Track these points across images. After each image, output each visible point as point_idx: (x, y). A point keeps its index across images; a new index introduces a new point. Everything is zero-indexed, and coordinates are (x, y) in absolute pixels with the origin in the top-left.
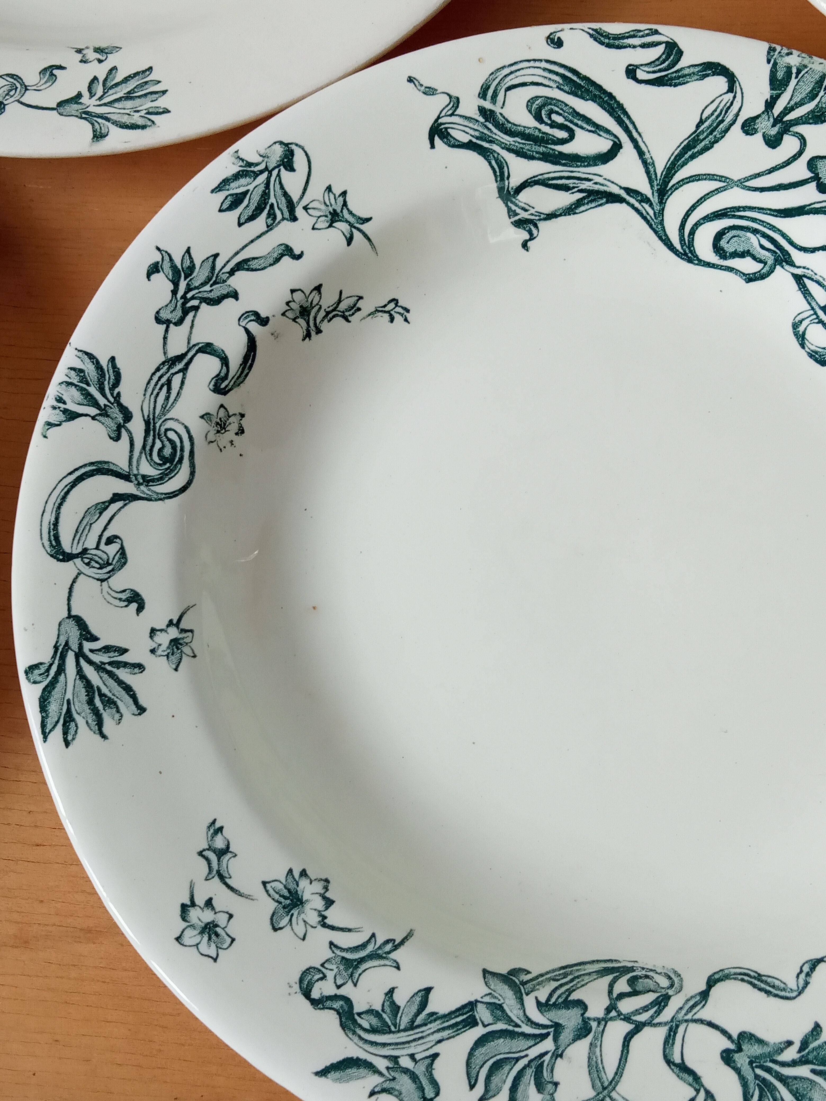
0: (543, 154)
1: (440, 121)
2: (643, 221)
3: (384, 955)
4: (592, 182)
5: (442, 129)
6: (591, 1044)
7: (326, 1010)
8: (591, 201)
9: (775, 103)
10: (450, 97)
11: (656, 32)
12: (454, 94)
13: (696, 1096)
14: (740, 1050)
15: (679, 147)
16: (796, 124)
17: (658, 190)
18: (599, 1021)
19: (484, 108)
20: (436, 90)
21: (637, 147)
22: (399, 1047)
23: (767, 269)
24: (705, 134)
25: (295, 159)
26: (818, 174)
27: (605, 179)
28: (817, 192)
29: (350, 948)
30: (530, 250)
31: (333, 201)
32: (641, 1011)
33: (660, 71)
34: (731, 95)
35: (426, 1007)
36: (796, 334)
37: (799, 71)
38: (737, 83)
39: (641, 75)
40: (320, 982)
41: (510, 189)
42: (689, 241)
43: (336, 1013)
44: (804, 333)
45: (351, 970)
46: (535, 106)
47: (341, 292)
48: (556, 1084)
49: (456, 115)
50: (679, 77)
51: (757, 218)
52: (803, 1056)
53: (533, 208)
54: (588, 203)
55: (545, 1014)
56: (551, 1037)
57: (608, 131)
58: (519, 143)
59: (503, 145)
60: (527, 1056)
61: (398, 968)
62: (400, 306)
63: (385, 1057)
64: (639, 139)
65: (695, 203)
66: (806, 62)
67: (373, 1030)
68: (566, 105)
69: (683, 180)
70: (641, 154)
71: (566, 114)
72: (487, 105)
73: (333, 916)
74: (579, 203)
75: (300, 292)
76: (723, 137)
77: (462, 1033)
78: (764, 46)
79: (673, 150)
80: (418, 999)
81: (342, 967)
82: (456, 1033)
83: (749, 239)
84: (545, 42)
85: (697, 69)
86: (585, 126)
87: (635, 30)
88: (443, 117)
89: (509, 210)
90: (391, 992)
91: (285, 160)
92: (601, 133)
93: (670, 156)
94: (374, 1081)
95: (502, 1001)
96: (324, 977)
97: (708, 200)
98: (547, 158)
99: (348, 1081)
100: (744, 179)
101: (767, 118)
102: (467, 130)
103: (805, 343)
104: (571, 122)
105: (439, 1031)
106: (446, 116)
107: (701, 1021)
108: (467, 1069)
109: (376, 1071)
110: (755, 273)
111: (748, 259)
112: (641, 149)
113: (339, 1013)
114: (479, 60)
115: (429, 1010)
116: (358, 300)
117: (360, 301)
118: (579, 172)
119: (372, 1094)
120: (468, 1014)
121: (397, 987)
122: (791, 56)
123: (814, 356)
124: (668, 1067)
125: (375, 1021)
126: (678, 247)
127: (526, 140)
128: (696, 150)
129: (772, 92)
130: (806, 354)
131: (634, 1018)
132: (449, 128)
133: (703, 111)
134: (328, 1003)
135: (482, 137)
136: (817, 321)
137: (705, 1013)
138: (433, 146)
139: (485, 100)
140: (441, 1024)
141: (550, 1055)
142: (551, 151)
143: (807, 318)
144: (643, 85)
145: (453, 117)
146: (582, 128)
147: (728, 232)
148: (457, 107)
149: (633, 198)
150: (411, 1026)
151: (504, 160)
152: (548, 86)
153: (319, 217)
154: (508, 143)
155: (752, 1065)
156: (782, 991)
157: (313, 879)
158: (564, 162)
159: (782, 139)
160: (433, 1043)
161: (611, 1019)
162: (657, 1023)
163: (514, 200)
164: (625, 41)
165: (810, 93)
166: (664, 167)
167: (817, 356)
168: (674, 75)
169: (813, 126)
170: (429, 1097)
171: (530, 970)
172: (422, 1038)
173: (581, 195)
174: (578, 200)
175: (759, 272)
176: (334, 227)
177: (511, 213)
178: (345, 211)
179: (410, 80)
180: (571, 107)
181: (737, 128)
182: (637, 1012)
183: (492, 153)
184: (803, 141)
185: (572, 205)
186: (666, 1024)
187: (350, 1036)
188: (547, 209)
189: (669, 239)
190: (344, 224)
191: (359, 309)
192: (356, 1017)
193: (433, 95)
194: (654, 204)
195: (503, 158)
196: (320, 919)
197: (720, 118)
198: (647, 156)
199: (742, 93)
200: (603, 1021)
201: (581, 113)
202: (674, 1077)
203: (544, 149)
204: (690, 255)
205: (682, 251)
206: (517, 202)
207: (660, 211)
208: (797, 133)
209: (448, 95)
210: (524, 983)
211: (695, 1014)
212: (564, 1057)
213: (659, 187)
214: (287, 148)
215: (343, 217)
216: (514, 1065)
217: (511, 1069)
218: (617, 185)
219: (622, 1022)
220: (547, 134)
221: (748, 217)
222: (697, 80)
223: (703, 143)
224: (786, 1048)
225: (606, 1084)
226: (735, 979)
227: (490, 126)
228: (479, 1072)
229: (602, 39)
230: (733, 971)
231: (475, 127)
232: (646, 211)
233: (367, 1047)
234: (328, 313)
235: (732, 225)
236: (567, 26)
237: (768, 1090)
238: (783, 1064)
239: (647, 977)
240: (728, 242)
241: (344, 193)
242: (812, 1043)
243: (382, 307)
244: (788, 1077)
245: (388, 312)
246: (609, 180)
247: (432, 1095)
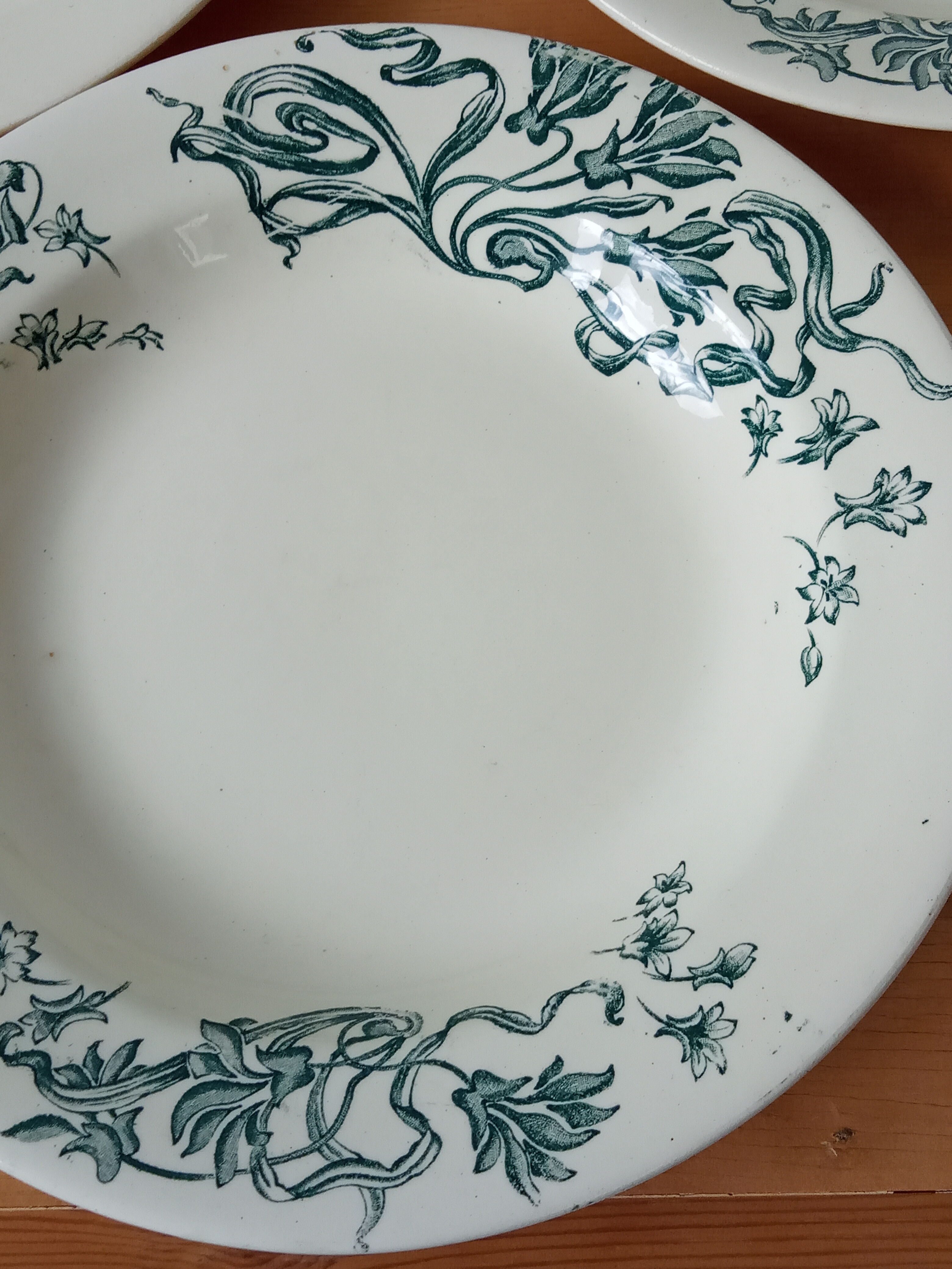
0: (295, 162)
1: (183, 133)
2: (410, 230)
3: (91, 1008)
4: (351, 191)
5: (184, 142)
6: (312, 1092)
7: (20, 1067)
8: (353, 212)
9: (539, 98)
10: (193, 107)
11: (413, 31)
12: (197, 104)
13: (421, 1140)
14: (473, 1089)
15: (439, 148)
16: (561, 119)
17: (422, 196)
18: (323, 1067)
19: (230, 118)
20: (178, 101)
21: (395, 151)
22: (98, 1102)
23: (544, 275)
24: (467, 134)
25: (25, 178)
26: (586, 169)
27: (364, 187)
28: (585, 188)
29: (53, 1002)
30: (293, 267)
31: (67, 221)
32: (371, 1055)
33: (417, 70)
34: (492, 92)
35: (133, 1060)
36: (579, 343)
37: (562, 64)
38: (498, 78)
39: (396, 75)
40: (16, 1038)
41: (262, 202)
42: (462, 250)
43: (30, 1069)
44: (588, 341)
45: (52, 1025)
46: (284, 113)
47: (80, 318)
48: (269, 1135)
49: (200, 126)
50: (437, 76)
51: (529, 220)
52: (540, 1092)
53: (291, 222)
54: (350, 214)
55: (264, 1062)
56: (268, 1087)
57: (363, 136)
58: (268, 152)
59: (252, 156)
60: (240, 1106)
61: (106, 1020)
62: (151, 332)
63: (82, 1113)
64: (397, 143)
65: (463, 208)
66: (570, 53)
67: (72, 1086)
68: (319, 111)
69: (446, 184)
70: (400, 158)
71: (318, 120)
72: (234, 114)
73: (37, 970)
74: (340, 214)
75: (30, 318)
76: (485, 136)
77: (171, 1085)
78: (526, 40)
79: (434, 152)
80: (125, 1052)
81: (42, 1022)
82: (164, 1086)
83: (522, 244)
84: (295, 47)
85: (456, 66)
86: (339, 131)
87: (390, 30)
88: (185, 128)
89: (265, 224)
90: (96, 1045)
91: (14, 180)
92: (357, 138)
93: (430, 158)
94: (68, 1138)
95: (218, 1051)
96: (22, 1032)
97: (475, 204)
98: (299, 166)
99: (37, 1140)
100: (510, 178)
101: (530, 113)
102: (213, 141)
103: (589, 353)
104: (325, 128)
105: (145, 1084)
106: (189, 127)
107: (435, 1062)
108: (172, 1122)
109: (71, 1128)
110: (533, 281)
111: (525, 266)
112: (400, 153)
113: (34, 1069)
114: (224, 68)
115: (135, 1063)
116: (101, 326)
117: (104, 327)
118: (335, 180)
119: (64, 1152)
120: (179, 1066)
121: (102, 1041)
122: (554, 49)
123: (599, 366)
124: (393, 1111)
125: (73, 1076)
126: (451, 257)
127: (276, 149)
128: (458, 151)
129: (536, 86)
130: (590, 364)
131: (362, 1062)
132: (193, 140)
133: (464, 109)
134: (23, 1060)
135: (230, 148)
136: (599, 328)
137: (439, 1054)
138: (175, 160)
139: (231, 108)
140: (148, 1077)
141: (266, 1104)
142: (304, 160)
143: (590, 325)
144: (399, 86)
145: (196, 129)
146: (336, 133)
147: (500, 238)
148: (201, 117)
149: (398, 206)
150: (115, 1080)
151: (254, 171)
152: (299, 92)
153: (51, 238)
154: (257, 153)
155: (485, 1104)
156: (524, 1025)
157: (18, 931)
158: (318, 170)
159: (547, 135)
160: (137, 1097)
161: (337, 1065)
162: (387, 1067)
163: (269, 213)
164: (380, 41)
165: (574, 85)
166: (425, 171)
167: (602, 366)
168: (432, 74)
169: (579, 119)
170: (126, 1154)
171: (256, 1020)
172: (125, 1092)
173: (341, 206)
174: (338, 211)
175: (537, 279)
176: (68, 248)
177: (268, 228)
178: (80, 231)
179: (150, 91)
180: (323, 113)
181: (500, 126)
182: (366, 1056)
183: (240, 164)
184: (569, 136)
185: (332, 217)
186: (396, 1067)
187: (45, 1092)
188: (307, 222)
189: (441, 249)
190: (80, 244)
191: (103, 336)
192: (53, 1073)
193: (174, 106)
194: (421, 212)
195: (252, 168)
196: (23, 972)
197: (482, 116)
198: (407, 160)
199: (504, 89)
200: (327, 1068)
201: (335, 118)
202: (400, 1121)
203: (297, 158)
204: (464, 265)
205: (455, 261)
206: (272, 215)
207: (427, 219)
208: (562, 128)
209: (191, 105)
210: (245, 1033)
211: (429, 1054)
212: (281, 1106)
213: (423, 193)
214: (15, 168)
215: (78, 237)
216: (225, 1116)
217: (220, 1122)
218: (378, 192)
219: (348, 1067)
220: (298, 142)
221: (519, 220)
222: (456, 77)
223: (465, 144)
224: (523, 1084)
225: (325, 1131)
226: (478, 1017)
227: (237, 136)
228: (185, 1125)
229: (355, 40)
230: (478, 1010)
231: (221, 138)
232: (413, 220)
233: (62, 1104)
234: (67, 340)
235: (503, 229)
236: (318, 29)
237: (500, 1130)
238: (519, 1102)
239: (386, 1021)
240: (502, 249)
241: (79, 213)
242: (551, 1077)
243: (131, 333)
244: (523, 1115)
245: (138, 338)
246: (369, 188)
247: (130, 1151)
